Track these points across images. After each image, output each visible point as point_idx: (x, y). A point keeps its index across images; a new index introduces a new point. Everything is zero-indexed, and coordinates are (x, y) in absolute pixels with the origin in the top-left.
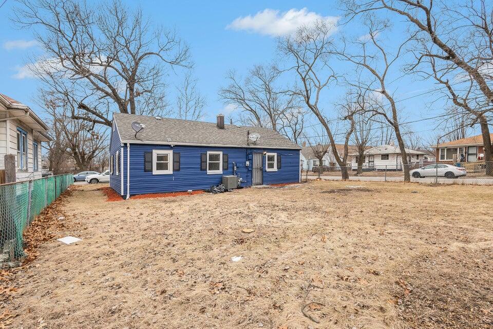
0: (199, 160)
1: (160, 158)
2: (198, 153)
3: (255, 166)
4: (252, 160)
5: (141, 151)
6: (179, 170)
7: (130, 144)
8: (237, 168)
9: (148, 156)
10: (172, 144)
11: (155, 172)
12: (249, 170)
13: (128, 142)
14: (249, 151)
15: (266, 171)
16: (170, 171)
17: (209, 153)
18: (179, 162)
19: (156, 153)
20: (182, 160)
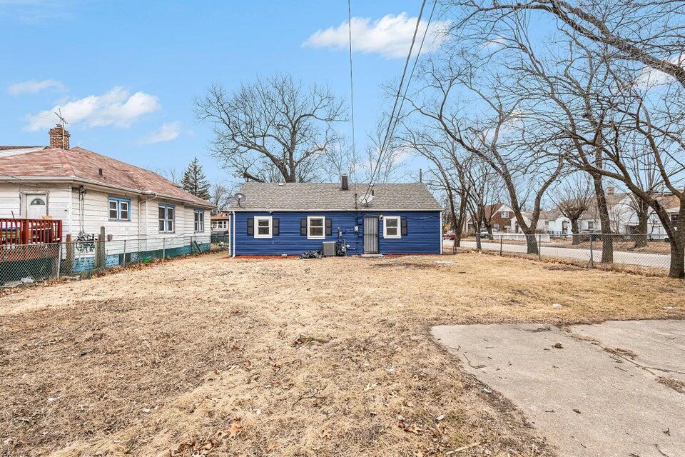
0: (299, 225)
1: (261, 223)
2: (298, 219)
3: (367, 231)
4: (362, 224)
5: (245, 218)
6: (278, 235)
7: (235, 212)
8: (343, 233)
9: (250, 221)
10: (271, 210)
11: (257, 235)
12: (360, 236)
13: (233, 210)
14: (359, 215)
15: (383, 238)
16: (270, 236)
17: (309, 218)
18: (278, 227)
19: (257, 219)
20: (281, 225)
